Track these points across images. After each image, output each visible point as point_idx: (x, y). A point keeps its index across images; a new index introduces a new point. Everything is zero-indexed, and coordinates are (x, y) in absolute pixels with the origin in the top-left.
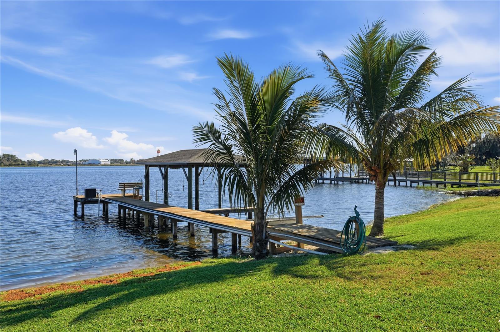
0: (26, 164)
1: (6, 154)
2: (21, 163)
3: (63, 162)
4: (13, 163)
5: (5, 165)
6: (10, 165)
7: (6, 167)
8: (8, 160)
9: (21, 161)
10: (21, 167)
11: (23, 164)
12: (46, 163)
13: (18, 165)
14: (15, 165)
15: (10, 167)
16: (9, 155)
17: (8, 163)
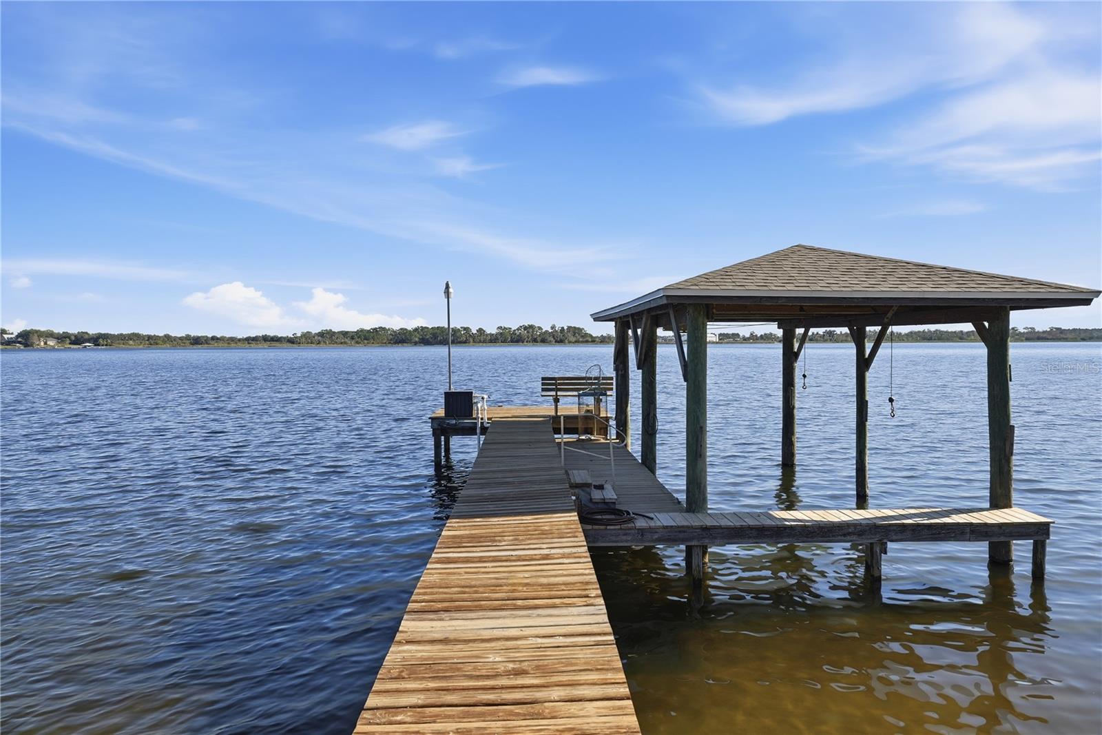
0: (597, 340)
1: (571, 327)
2: (590, 340)
5: (570, 342)
6: (577, 342)
8: (574, 334)
9: (591, 336)
10: (590, 345)
13: (587, 341)
14: (582, 342)
17: (573, 339)
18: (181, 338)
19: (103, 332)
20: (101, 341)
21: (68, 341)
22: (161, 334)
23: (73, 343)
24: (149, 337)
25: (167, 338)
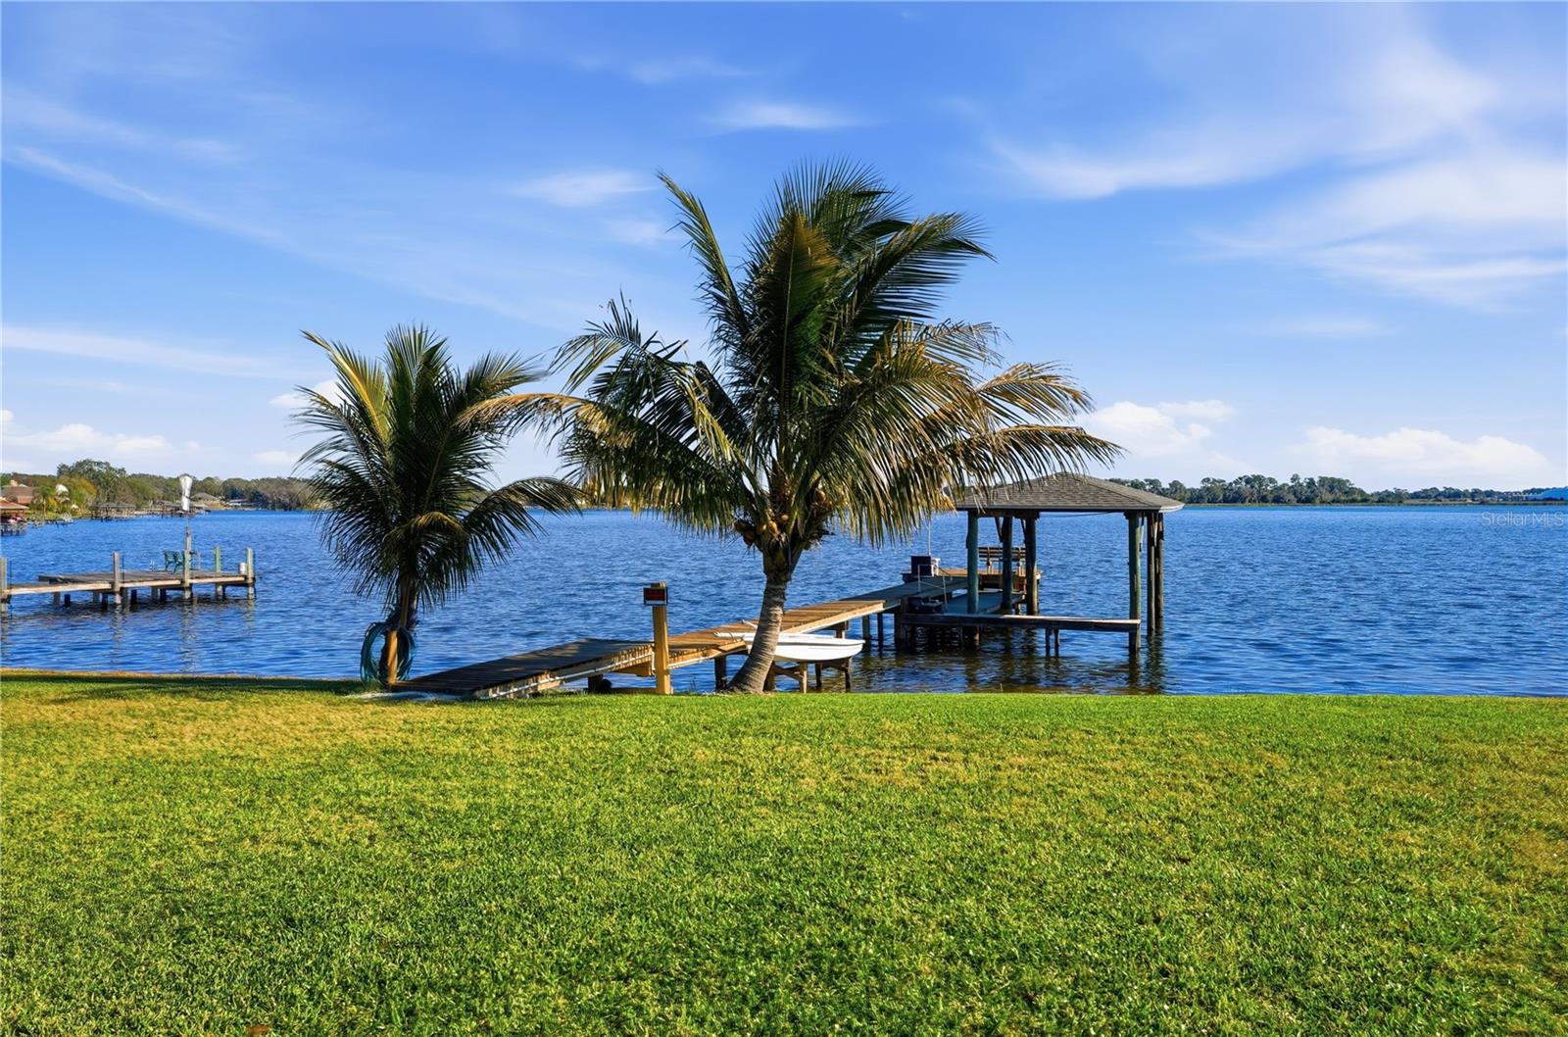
1: (1326, 478)
2: (1359, 498)
3: (1475, 493)
4: (1343, 498)
5: (1323, 502)
6: (1336, 501)
7: (1325, 506)
8: (1331, 490)
9: (1361, 492)
10: (1359, 505)
11: (1365, 499)
12: (1428, 497)
13: (1353, 501)
14: (1344, 502)
15: (1335, 506)
16: (1333, 479)
17: (1330, 497)
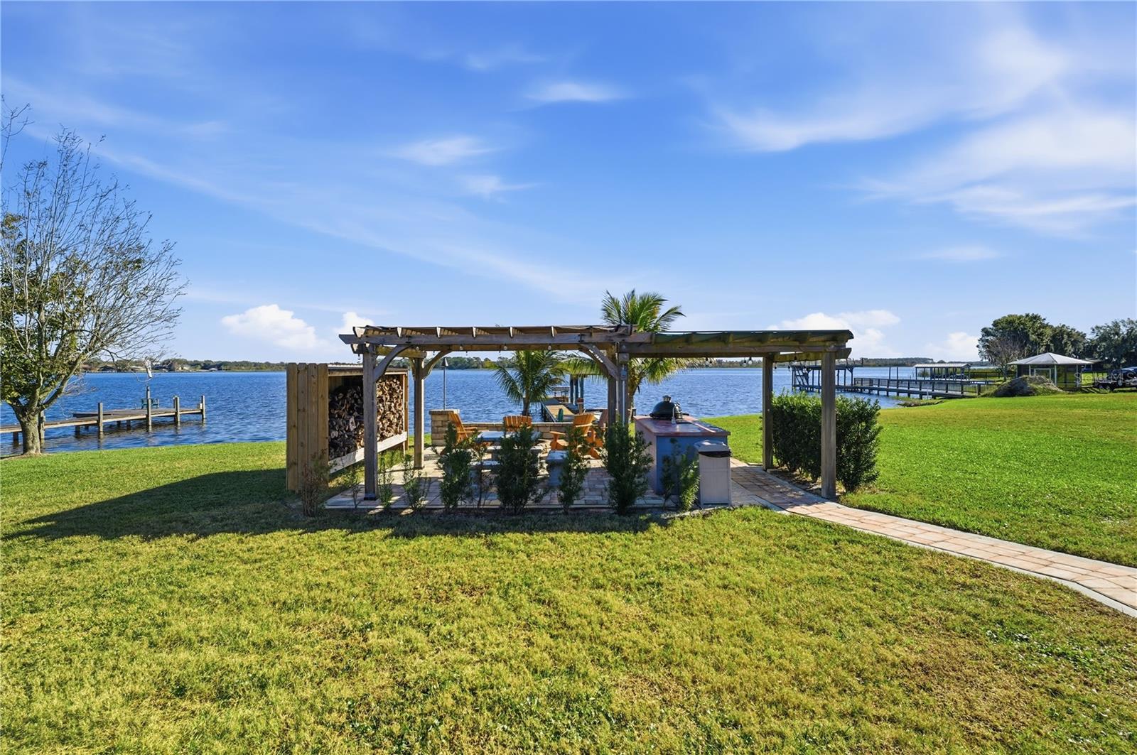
18: (277, 365)
19: (223, 360)
20: (222, 367)
21: (199, 367)
22: (263, 362)
23: (203, 368)
24: (255, 364)
25: (268, 364)
